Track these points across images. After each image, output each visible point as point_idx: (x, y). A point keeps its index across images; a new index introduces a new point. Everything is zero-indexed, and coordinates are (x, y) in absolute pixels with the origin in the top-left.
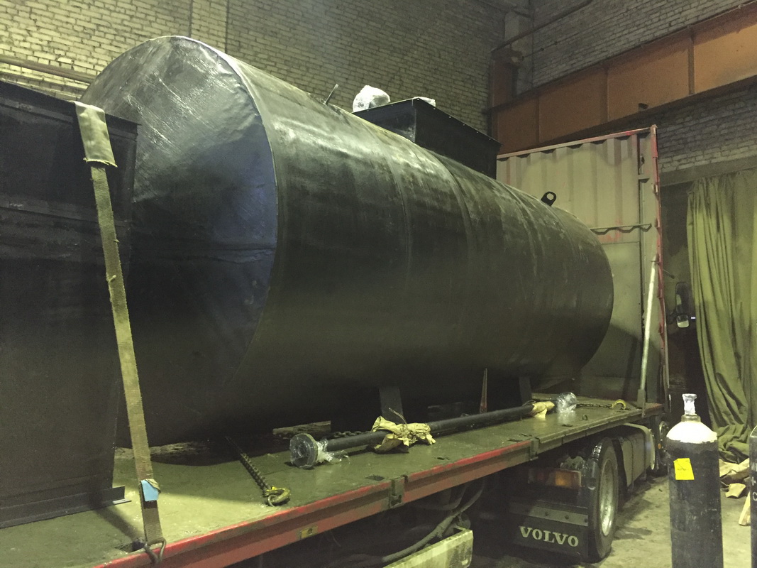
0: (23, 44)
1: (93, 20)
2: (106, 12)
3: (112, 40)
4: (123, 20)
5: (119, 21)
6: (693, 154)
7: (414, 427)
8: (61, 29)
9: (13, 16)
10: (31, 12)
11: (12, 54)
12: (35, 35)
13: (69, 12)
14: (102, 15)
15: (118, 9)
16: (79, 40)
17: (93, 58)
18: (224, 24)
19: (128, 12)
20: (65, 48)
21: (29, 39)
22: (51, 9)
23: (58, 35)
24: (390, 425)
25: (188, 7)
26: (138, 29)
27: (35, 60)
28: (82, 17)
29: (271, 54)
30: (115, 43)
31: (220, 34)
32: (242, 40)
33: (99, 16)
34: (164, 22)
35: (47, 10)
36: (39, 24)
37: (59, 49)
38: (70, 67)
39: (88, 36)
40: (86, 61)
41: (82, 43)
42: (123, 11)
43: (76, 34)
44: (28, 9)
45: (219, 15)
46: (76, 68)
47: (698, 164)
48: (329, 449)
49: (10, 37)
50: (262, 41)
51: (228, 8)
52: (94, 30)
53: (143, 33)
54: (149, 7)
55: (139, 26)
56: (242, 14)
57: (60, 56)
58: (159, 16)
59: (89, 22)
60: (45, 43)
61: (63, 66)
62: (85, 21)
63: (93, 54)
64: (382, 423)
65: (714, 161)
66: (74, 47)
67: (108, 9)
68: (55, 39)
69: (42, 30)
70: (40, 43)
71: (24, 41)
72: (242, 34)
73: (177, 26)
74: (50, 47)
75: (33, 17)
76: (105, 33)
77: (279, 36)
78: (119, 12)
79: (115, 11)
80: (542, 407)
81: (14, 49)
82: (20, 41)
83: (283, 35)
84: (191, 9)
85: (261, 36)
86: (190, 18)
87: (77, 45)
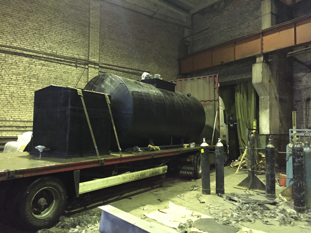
0: (43, 47)
1: (62, 39)
2: (65, 36)
3: (67, 45)
4: (70, 38)
5: (69, 39)
6: (237, 76)
7: (156, 147)
8: (53, 42)
9: (40, 39)
10: (45, 38)
11: (40, 50)
12: (46, 44)
13: (55, 37)
14: (64, 37)
15: (68, 35)
16: (58, 45)
17: (62, 50)
18: (99, 38)
19: (71, 36)
20: (54, 48)
21: (44, 46)
22: (50, 36)
23: (52, 44)
24: (152, 146)
25: (88, 33)
26: (74, 41)
27: (46, 52)
28: (58, 38)
29: (113, 45)
30: (68, 45)
31: (98, 41)
32: (104, 42)
33: (63, 38)
34: (81, 38)
35: (49, 37)
36: (47, 41)
37: (52, 48)
38: (56, 53)
39: (60, 44)
40: (60, 51)
41: (59, 46)
42: (70, 35)
43: (57, 43)
44: (44, 37)
45: (97, 35)
46: (57, 53)
47: (238, 78)
48: (141, 149)
49: (39, 45)
50: (110, 42)
51: (100, 33)
52: (62, 42)
53: (76, 42)
54: (77, 34)
55: (74, 40)
56: (104, 34)
57: (53, 50)
58: (80, 36)
59: (61, 40)
60: (49, 47)
61: (54, 53)
62: (59, 39)
63: (62, 49)
64: (150, 146)
65: (242, 78)
66: (57, 47)
67: (66, 35)
68: (52, 45)
69: (48, 43)
70: (47, 47)
71: (43, 46)
72: (104, 40)
73: (85, 39)
74: (50, 48)
75: (45, 39)
76: (65, 43)
77: (115, 40)
78: (69, 36)
79: (68, 36)
80: (186, 145)
81: (40, 49)
82: (42, 46)
83: (116, 40)
84: (89, 34)
85: (109, 40)
86: (89, 37)
87: (57, 46)
